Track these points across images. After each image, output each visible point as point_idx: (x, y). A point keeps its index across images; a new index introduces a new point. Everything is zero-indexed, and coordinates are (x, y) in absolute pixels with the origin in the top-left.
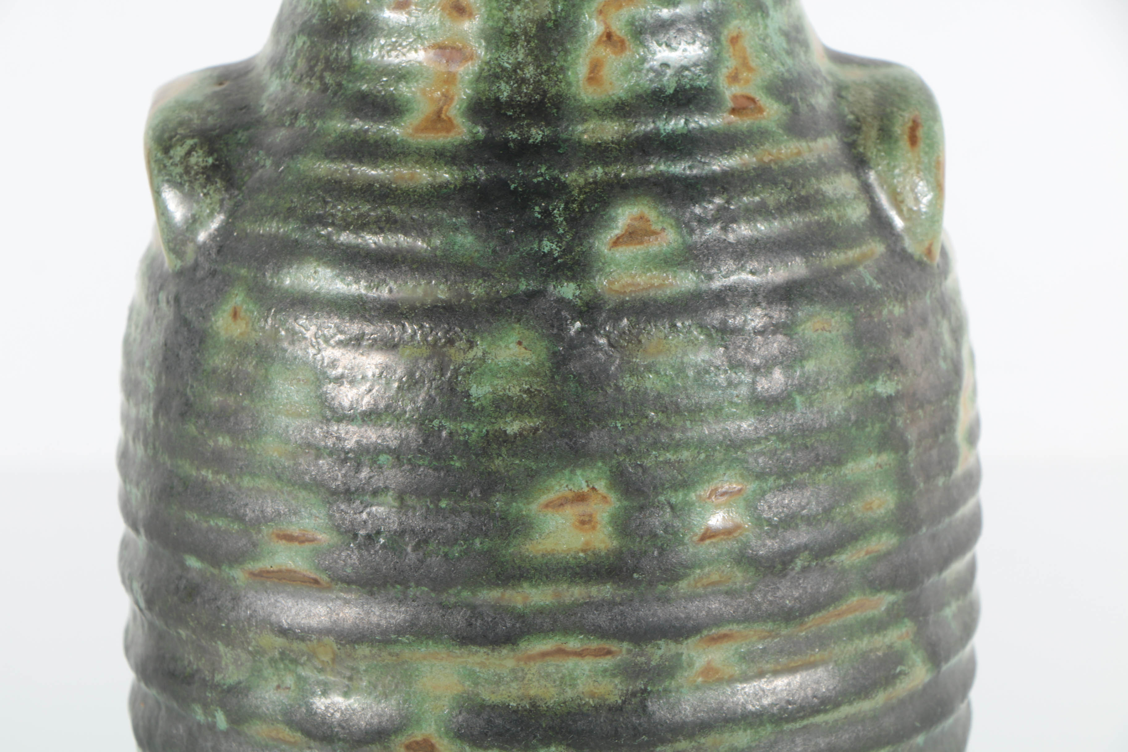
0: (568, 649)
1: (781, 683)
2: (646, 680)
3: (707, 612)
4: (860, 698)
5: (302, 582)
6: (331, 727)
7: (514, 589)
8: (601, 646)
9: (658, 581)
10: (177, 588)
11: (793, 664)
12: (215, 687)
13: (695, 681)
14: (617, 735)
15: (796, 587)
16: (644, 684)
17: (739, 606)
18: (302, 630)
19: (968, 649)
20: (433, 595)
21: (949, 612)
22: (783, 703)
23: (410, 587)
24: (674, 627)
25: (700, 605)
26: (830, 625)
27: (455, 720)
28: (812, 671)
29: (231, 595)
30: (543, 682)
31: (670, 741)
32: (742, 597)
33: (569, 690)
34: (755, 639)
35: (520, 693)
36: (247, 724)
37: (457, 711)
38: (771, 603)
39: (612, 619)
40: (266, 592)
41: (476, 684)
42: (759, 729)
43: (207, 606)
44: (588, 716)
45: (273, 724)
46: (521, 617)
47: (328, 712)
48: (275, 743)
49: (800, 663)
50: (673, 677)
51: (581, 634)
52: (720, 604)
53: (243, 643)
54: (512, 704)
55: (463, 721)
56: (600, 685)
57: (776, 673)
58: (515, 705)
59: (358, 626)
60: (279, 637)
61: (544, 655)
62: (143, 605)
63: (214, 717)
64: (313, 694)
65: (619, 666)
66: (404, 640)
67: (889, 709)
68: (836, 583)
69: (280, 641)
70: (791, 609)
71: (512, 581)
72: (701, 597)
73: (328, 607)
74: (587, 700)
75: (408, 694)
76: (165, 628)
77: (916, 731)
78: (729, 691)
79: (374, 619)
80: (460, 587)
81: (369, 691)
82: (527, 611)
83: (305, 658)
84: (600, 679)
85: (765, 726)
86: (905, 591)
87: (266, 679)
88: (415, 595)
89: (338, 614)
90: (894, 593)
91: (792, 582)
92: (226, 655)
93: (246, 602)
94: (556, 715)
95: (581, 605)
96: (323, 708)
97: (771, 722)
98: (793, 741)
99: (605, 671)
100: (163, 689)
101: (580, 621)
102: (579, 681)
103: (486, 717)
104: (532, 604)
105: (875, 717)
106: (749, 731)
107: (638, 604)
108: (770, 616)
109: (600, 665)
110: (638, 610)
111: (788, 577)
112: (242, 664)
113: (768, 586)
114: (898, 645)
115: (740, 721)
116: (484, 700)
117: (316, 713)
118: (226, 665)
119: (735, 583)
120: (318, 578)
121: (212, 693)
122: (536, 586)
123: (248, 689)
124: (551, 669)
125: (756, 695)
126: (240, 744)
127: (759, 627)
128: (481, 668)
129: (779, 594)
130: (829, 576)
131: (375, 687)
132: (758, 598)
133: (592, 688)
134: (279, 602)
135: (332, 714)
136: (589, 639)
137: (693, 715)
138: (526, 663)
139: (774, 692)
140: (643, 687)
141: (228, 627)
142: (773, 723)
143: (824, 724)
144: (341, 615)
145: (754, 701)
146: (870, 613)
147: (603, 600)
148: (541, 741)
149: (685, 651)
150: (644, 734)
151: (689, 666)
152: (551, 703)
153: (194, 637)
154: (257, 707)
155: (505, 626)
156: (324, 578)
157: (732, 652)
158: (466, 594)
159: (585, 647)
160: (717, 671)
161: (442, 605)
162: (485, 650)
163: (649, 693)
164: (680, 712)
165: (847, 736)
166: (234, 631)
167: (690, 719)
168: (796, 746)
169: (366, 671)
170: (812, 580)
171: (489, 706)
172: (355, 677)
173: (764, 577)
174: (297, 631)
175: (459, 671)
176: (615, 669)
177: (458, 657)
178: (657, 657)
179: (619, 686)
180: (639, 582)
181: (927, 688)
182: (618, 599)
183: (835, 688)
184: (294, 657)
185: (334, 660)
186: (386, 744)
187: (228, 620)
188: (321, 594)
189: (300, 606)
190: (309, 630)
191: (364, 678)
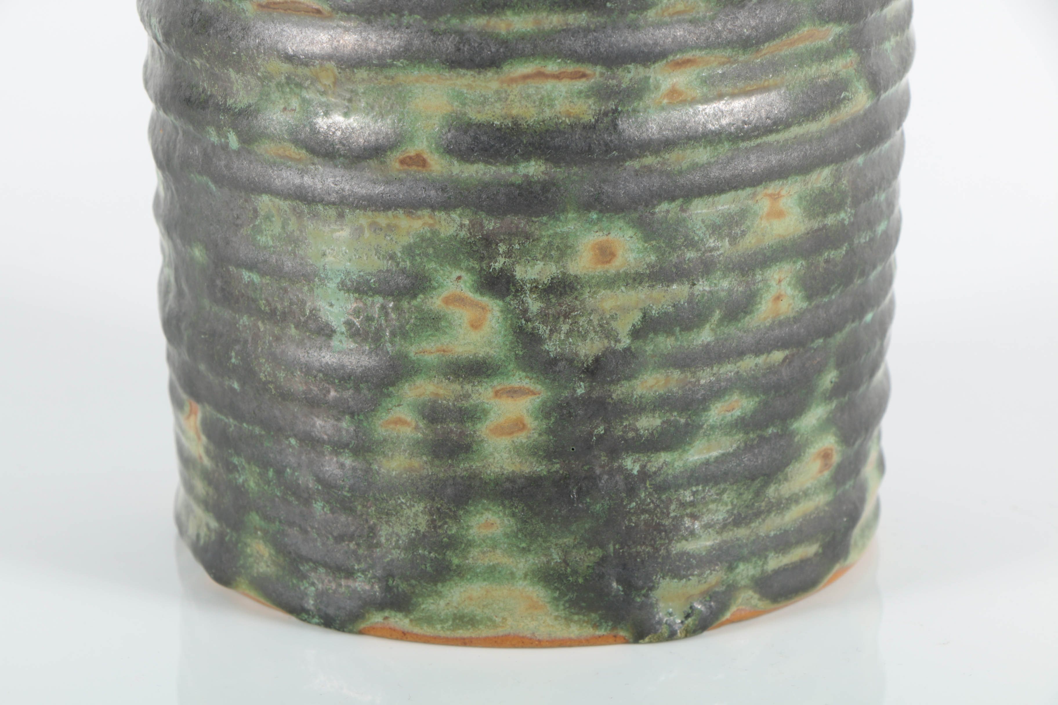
0: (547, 72)
1: (738, 104)
2: (617, 101)
3: (673, 39)
4: (808, 120)
5: (305, 12)
6: (332, 145)
7: (498, 17)
8: (576, 70)
9: (628, 10)
10: (192, 21)
11: (749, 88)
12: (227, 110)
13: (661, 102)
14: (590, 150)
15: (754, 17)
16: (615, 105)
17: (701, 34)
18: (306, 56)
19: (904, 81)
20: (425, 22)
21: (889, 45)
22: (740, 123)
23: (403, 15)
24: (643, 52)
25: (667, 32)
26: (782, 53)
27: (444, 137)
28: (765, 95)
29: (241, 25)
30: (524, 102)
31: (638, 157)
32: (704, 26)
33: (547, 110)
34: (715, 64)
35: (503, 113)
36: (257, 144)
37: (447, 129)
38: (730, 31)
39: (587, 45)
40: (273, 22)
41: (464, 105)
42: (718, 147)
43: (219, 36)
44: (565, 133)
45: (280, 143)
46: (504, 43)
47: (330, 130)
48: (282, 160)
49: (755, 87)
50: (641, 99)
51: (559, 58)
52: (684, 32)
53: (252, 69)
54: (496, 122)
55: (452, 138)
56: (575, 105)
57: (733, 96)
58: (498, 123)
59: (357, 51)
60: (285, 63)
61: (526, 77)
62: (160, 38)
63: (227, 138)
64: (316, 114)
65: (593, 88)
66: (399, 64)
67: (834, 131)
68: (789, 14)
69: (286, 67)
70: (748, 37)
71: (497, 9)
72: (667, 25)
73: (329, 35)
74: (564, 119)
75: (402, 113)
76: (181, 58)
77: (857, 152)
78: (691, 111)
79: (371, 45)
80: (449, 15)
81: (367, 111)
82: (510, 37)
83: (309, 82)
84: (576, 100)
85: (723, 143)
86: (850, 23)
87: (273, 103)
88: (408, 22)
89: (338, 41)
90: (840, 25)
91: (749, 13)
92: (237, 81)
93: (255, 31)
94: (536, 132)
95: (559, 32)
96: (326, 127)
97: (728, 140)
98: (748, 158)
99: (580, 92)
100: (180, 115)
101: (558, 47)
102: (556, 102)
103: (473, 134)
104: (514, 31)
105: (821, 138)
106: (708, 148)
107: (610, 31)
108: (729, 44)
109: (576, 87)
110: (611, 36)
111: (746, 8)
112: (251, 89)
113: (728, 15)
114: (843, 73)
115: (701, 138)
116: (471, 119)
117: (319, 132)
118: (237, 90)
119: (698, 13)
120: (321, 9)
121: (224, 116)
122: (519, 14)
123: (258, 111)
124: (531, 91)
125: (716, 115)
126: (251, 162)
127: (719, 53)
128: (468, 90)
129: (738, 23)
130: (783, 8)
131: (372, 108)
132: (719, 26)
133: (568, 108)
134: (284, 31)
135: (334, 133)
136: (566, 63)
137: (659, 133)
138: (509, 85)
139: (731, 113)
140: (614, 107)
141: (238, 54)
142: (730, 141)
143: (775, 143)
144: (341, 42)
145: (713, 121)
146: (819, 43)
147: (579, 27)
148: (522, 156)
149: (652, 75)
150: (615, 150)
151: (656, 89)
152: (531, 122)
153: (208, 65)
154: (266, 128)
155: (491, 51)
156: (325, 8)
157: (694, 76)
158: (455, 22)
159: (562, 70)
160: (680, 94)
161: (433, 32)
162: (472, 73)
163: (619, 113)
164: (647, 130)
165: (796, 154)
166: (244, 58)
167: (656, 136)
168: (750, 162)
169: (364, 93)
170: (768, 11)
171: (476, 124)
172: (354, 99)
173: (724, 7)
174: (301, 57)
175: (449, 93)
176: (589, 91)
177: (447, 79)
178: (627, 80)
179: (593, 107)
180: (611, 10)
181: (867, 114)
182: (592, 26)
183: (786, 110)
184: (299, 81)
185: (335, 83)
186: (382, 159)
187: (239, 48)
188: (323, 23)
189: (304, 34)
190: (312, 56)
191: (362, 100)
